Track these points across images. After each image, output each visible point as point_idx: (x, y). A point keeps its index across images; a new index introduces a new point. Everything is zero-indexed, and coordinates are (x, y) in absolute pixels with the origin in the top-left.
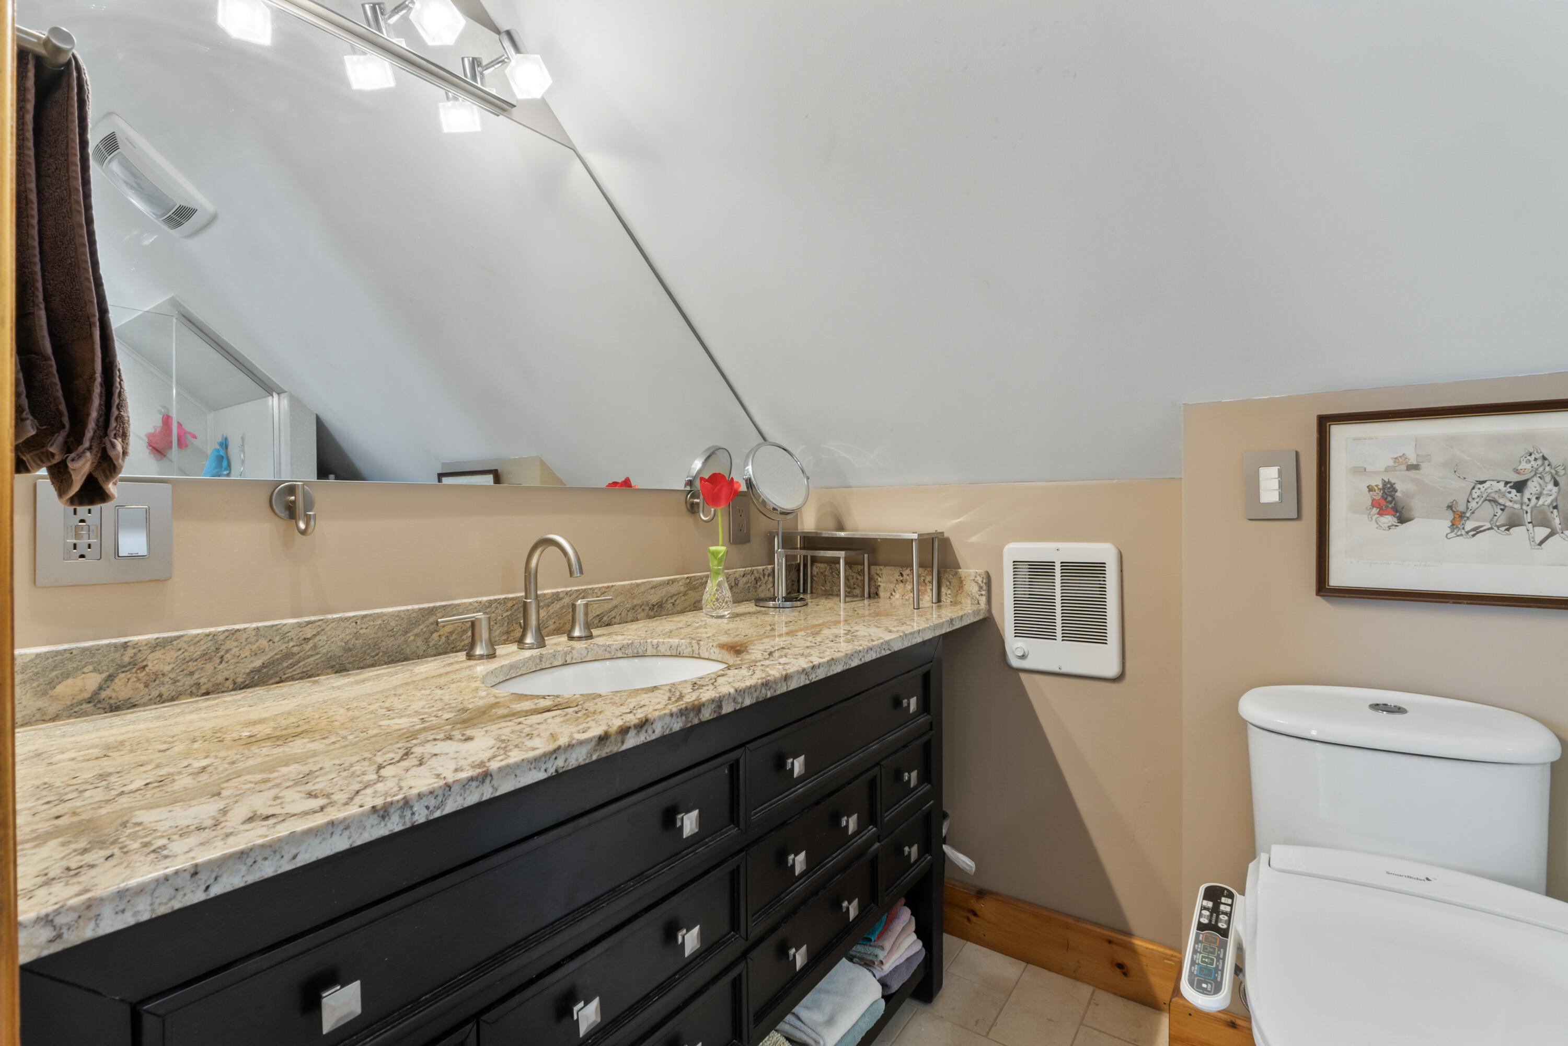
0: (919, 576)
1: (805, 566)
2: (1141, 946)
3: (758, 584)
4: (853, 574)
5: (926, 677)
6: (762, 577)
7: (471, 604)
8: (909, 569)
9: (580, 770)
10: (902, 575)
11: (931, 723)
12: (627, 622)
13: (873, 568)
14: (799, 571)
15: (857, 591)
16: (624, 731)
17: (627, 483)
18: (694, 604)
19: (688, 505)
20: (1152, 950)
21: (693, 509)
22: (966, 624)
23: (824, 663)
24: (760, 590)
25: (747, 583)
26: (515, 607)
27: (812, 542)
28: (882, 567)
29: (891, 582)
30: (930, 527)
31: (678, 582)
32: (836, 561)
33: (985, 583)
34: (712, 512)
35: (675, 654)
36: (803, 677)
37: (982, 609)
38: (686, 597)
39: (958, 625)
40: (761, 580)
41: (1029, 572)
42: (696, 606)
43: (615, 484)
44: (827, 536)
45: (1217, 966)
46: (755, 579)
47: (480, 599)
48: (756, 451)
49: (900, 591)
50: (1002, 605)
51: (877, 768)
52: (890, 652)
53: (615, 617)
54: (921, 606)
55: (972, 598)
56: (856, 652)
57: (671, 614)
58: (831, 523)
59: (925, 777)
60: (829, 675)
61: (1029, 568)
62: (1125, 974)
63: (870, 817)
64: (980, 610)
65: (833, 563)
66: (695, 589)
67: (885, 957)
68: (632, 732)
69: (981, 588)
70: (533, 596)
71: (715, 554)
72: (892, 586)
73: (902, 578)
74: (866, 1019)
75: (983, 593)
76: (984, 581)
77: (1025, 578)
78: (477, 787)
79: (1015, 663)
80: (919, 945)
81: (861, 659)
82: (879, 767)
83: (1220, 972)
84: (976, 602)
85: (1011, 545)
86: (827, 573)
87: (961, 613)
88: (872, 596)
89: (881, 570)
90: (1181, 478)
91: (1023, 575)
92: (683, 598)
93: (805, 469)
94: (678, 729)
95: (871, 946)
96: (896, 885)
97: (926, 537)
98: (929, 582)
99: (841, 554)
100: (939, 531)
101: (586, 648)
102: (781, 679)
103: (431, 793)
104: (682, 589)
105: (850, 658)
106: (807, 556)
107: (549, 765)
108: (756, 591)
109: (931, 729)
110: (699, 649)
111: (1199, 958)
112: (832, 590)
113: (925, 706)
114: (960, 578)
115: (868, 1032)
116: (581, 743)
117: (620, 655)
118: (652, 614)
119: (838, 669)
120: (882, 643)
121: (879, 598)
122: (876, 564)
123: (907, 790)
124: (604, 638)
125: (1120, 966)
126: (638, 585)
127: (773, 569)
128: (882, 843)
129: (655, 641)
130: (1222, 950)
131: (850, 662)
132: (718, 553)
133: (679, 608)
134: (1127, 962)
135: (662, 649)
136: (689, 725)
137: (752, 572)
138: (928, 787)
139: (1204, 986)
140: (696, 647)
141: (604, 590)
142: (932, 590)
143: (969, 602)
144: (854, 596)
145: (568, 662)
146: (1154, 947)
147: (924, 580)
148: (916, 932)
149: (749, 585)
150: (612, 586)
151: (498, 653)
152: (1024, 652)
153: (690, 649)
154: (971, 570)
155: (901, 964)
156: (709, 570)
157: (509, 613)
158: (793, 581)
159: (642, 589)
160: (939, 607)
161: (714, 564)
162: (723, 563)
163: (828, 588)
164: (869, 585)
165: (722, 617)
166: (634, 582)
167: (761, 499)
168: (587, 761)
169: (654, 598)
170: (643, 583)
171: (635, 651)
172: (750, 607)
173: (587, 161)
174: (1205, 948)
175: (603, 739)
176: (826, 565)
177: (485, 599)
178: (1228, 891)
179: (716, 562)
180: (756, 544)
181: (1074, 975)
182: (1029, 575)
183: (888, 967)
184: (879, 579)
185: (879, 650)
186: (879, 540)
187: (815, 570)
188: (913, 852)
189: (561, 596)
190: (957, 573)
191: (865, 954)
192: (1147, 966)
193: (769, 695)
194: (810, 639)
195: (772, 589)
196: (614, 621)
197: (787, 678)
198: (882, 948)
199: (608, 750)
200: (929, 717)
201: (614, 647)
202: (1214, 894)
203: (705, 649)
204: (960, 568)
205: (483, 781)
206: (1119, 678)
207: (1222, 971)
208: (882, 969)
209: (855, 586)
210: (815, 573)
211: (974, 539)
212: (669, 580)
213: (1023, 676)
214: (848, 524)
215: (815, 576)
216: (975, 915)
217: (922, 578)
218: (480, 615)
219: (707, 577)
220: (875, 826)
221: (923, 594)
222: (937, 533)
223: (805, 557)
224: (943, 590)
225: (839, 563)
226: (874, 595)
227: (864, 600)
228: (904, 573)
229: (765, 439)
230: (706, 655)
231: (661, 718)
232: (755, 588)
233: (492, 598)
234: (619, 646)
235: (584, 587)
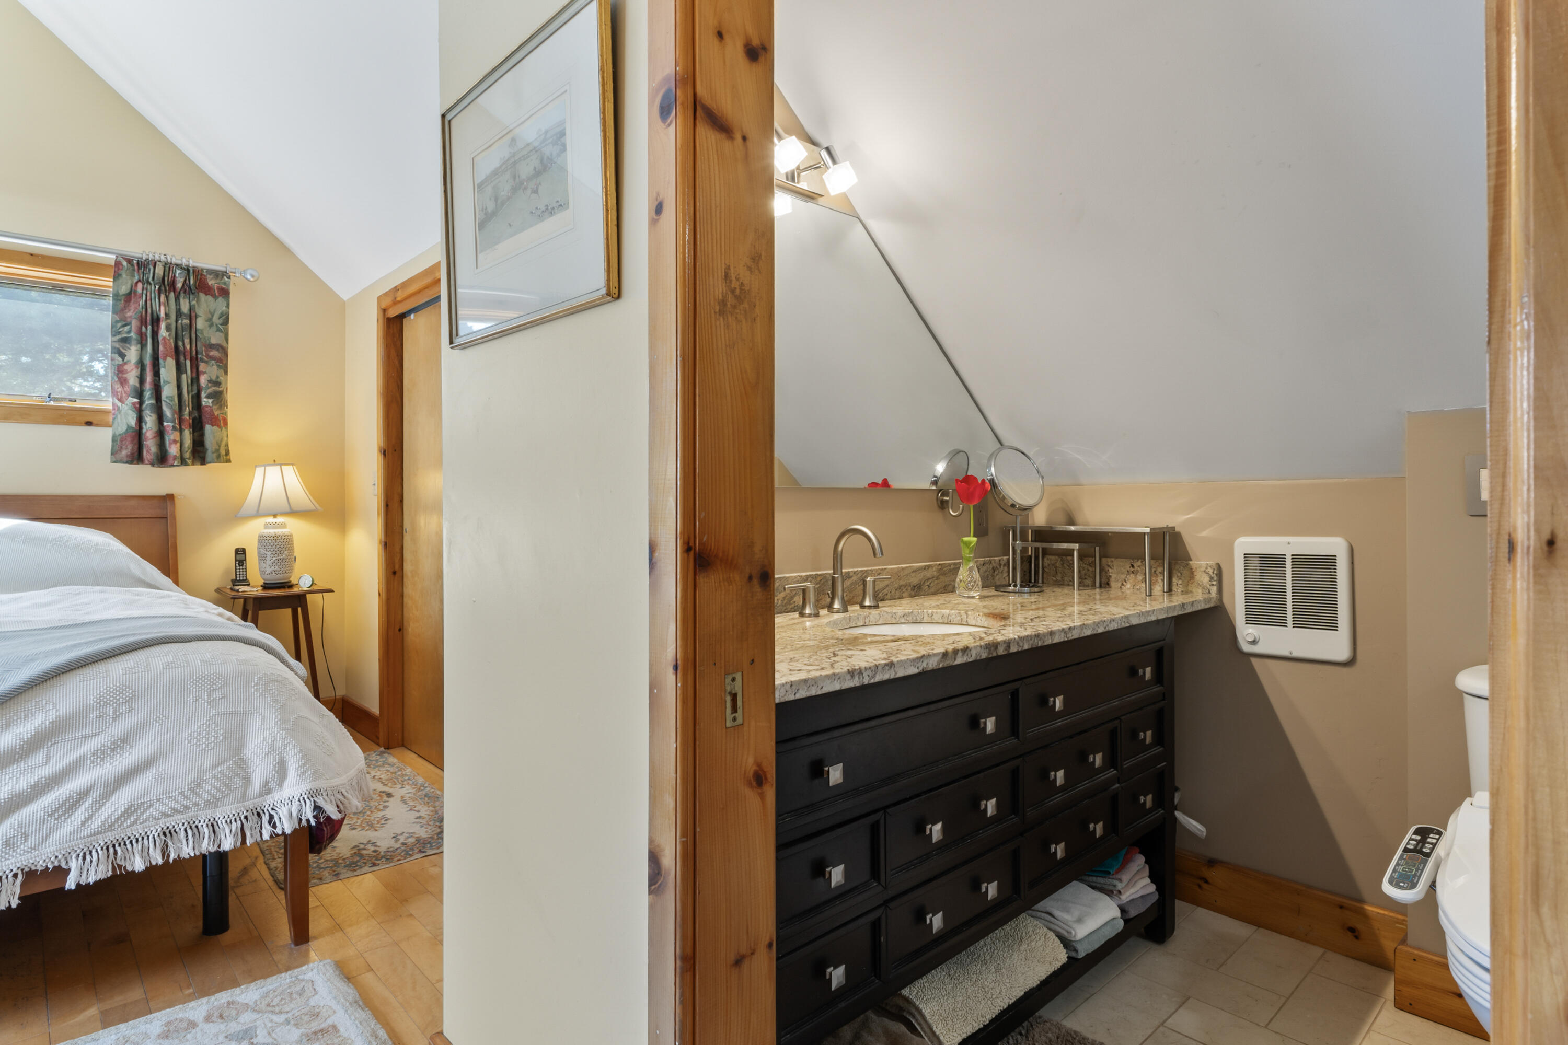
0: (1151, 568)
1: (1037, 558)
2: (1372, 911)
3: (996, 573)
4: (1084, 566)
5: (1159, 653)
6: (998, 567)
7: (795, 577)
8: (1140, 561)
9: (933, 671)
10: (1133, 566)
11: (1164, 694)
12: (895, 599)
13: (1104, 560)
14: (1030, 562)
15: (1089, 582)
16: (956, 652)
17: (885, 484)
18: (944, 587)
19: (939, 503)
20: (1384, 915)
21: (943, 505)
22: (1197, 609)
23: (1078, 626)
24: (997, 578)
25: (986, 571)
26: (822, 582)
27: (1043, 535)
28: (1113, 559)
29: (1123, 573)
30: (1163, 520)
31: (932, 568)
32: (1070, 553)
33: (1216, 574)
34: (961, 508)
35: (946, 622)
36: (1063, 634)
37: (1213, 598)
38: (938, 581)
39: (1189, 610)
40: (998, 569)
41: (1260, 564)
42: (949, 589)
43: (873, 485)
44: (1061, 529)
45: (1415, 874)
46: (993, 568)
47: (801, 574)
48: (997, 455)
49: (1131, 581)
50: (1233, 595)
51: (1117, 722)
52: (1129, 625)
53: (887, 594)
54: (1153, 594)
55: (1203, 588)
56: (1101, 621)
57: (927, 595)
58: (1061, 518)
59: (1159, 739)
60: (1081, 636)
61: (1260, 560)
62: (1357, 937)
63: (1112, 761)
64: (1211, 598)
65: (1064, 555)
66: (945, 574)
67: (1123, 888)
68: (960, 654)
69: (1211, 579)
70: (839, 573)
71: (967, 544)
72: (1123, 577)
73: (1133, 570)
74: (1108, 928)
75: (1214, 583)
76: (1215, 572)
77: (1256, 570)
78: (888, 670)
79: (1246, 648)
80: (1152, 888)
81: (1105, 628)
82: (1119, 720)
83: (1417, 878)
84: (1207, 591)
85: (1242, 539)
86: (1058, 565)
87: (1191, 600)
88: (1103, 585)
89: (1112, 561)
90: (1405, 477)
91: (1254, 566)
92: (936, 582)
93: (1040, 470)
94: (985, 657)
95: (1109, 878)
96: (1133, 825)
97: (1157, 531)
98: (1160, 573)
99: (1076, 546)
100: (1170, 526)
101: (879, 614)
102: (1047, 634)
103: (870, 668)
104: (935, 573)
105: (1097, 625)
106: (1038, 548)
107: (919, 665)
108: (993, 579)
109: (1164, 699)
110: (967, 618)
111: (1400, 869)
112: (1064, 580)
113: (1159, 677)
114: (1192, 569)
115: (1109, 940)
116: (935, 655)
117: (903, 621)
118: (913, 593)
119: (1088, 632)
120: (1122, 617)
121: (1110, 587)
122: (1106, 556)
123: (1144, 747)
124: (887, 608)
125: (1352, 930)
126: (903, 569)
127: (1008, 560)
128: (1122, 785)
129: (930, 611)
130: (1422, 865)
131: (1097, 629)
132: (970, 543)
133: (933, 590)
134: (1359, 926)
135: (936, 618)
136: (991, 656)
137: (990, 562)
138: (1161, 749)
139: (1402, 884)
140: (964, 616)
141: (879, 571)
142: (1163, 580)
143: (1200, 591)
144: (1085, 586)
145: (867, 624)
146: (1386, 913)
147: (1155, 571)
148: (1150, 877)
149: (988, 573)
150: (885, 569)
151: (820, 614)
152: (1255, 638)
153: (959, 618)
154: (1202, 562)
155: (1136, 899)
156: (961, 558)
157: (818, 585)
158: (1025, 571)
159: (906, 572)
160: (1171, 595)
161: (966, 553)
162: (973, 552)
163: (1059, 578)
164: (1100, 576)
165: (973, 597)
166: (900, 566)
167: (1001, 496)
168: (937, 667)
169: (915, 581)
170: (907, 567)
171: (915, 618)
172: (992, 592)
173: (867, 225)
174: (1406, 864)
175: (945, 655)
176: (1057, 557)
177: (804, 574)
178: (1437, 830)
179: (967, 551)
180: (993, 537)
181: (1305, 938)
182: (1260, 567)
183: (1125, 897)
184: (1110, 570)
185: (1120, 622)
186: (1110, 534)
187: (1047, 562)
188: (1148, 800)
189: (851, 574)
190: (1188, 565)
191: (1104, 884)
192: (1378, 929)
193: (1040, 645)
194: (1059, 612)
195: (1007, 578)
196: (886, 597)
197: (1052, 633)
198: (1120, 880)
199: (948, 663)
200: (1161, 688)
201: (899, 614)
202: (1423, 833)
203: (972, 618)
204: (1191, 561)
205: (891, 667)
206: (1350, 663)
207: (1419, 877)
208: (1120, 898)
209: (1086, 577)
210: (1046, 564)
211: (1204, 534)
212: (925, 566)
213: (1254, 661)
214: (1079, 518)
215: (1046, 567)
216: (1207, 882)
217: (1153, 570)
218: (808, 584)
219: (960, 564)
220: (1116, 768)
221: (1155, 584)
222: (1167, 527)
223: (1037, 549)
224: (1174, 580)
225: (1073, 556)
226: (1105, 585)
227: (1095, 589)
228: (1135, 565)
229: (1001, 444)
230: (973, 623)
231: (975, 647)
232: (993, 576)
233: (808, 574)
234: (902, 614)
235: (866, 569)
